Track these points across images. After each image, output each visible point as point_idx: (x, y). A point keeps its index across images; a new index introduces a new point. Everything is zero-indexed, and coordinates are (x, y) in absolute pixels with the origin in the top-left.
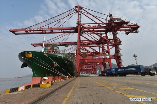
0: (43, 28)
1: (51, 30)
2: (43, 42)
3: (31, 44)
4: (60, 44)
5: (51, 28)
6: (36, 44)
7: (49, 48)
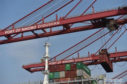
0: (43, 23)
1: (64, 25)
2: (45, 58)
3: (23, 67)
4: (96, 61)
5: (63, 19)
6: (34, 66)
7: (62, 74)
